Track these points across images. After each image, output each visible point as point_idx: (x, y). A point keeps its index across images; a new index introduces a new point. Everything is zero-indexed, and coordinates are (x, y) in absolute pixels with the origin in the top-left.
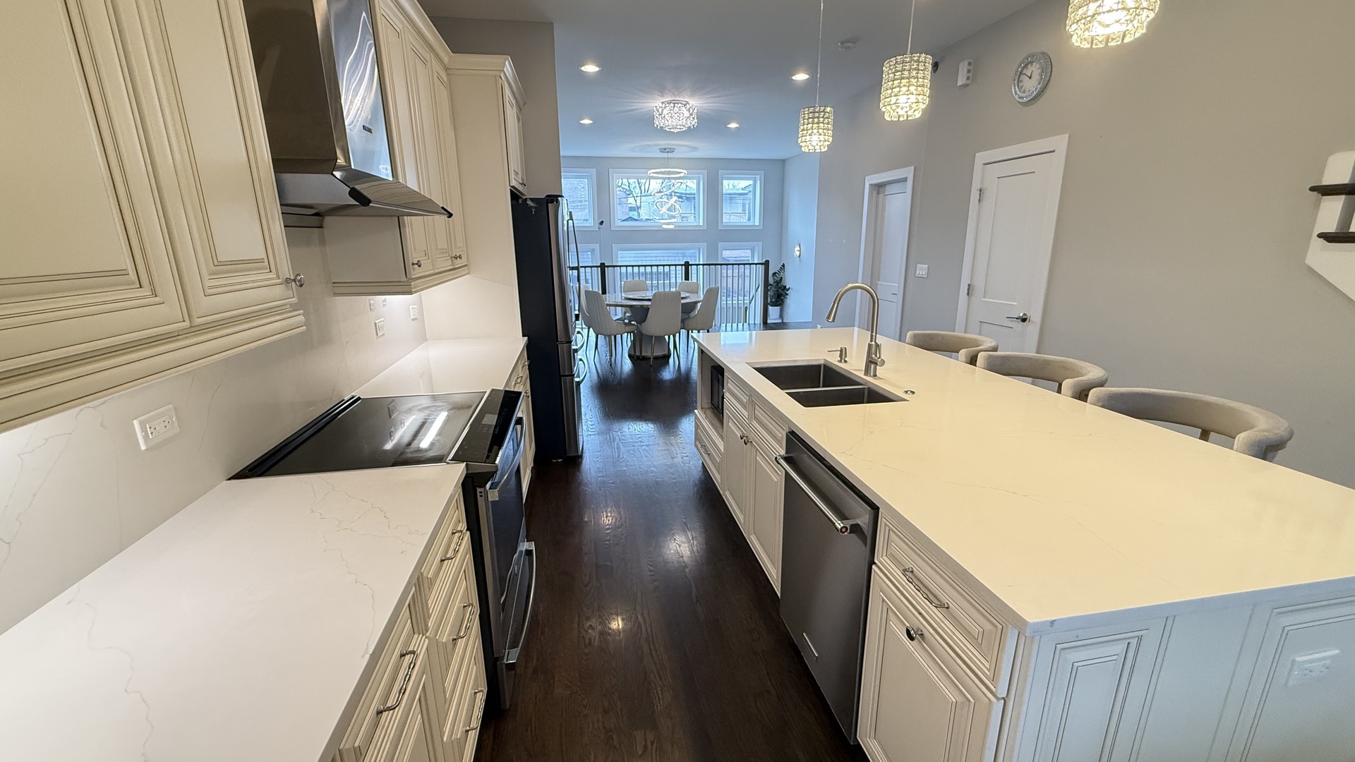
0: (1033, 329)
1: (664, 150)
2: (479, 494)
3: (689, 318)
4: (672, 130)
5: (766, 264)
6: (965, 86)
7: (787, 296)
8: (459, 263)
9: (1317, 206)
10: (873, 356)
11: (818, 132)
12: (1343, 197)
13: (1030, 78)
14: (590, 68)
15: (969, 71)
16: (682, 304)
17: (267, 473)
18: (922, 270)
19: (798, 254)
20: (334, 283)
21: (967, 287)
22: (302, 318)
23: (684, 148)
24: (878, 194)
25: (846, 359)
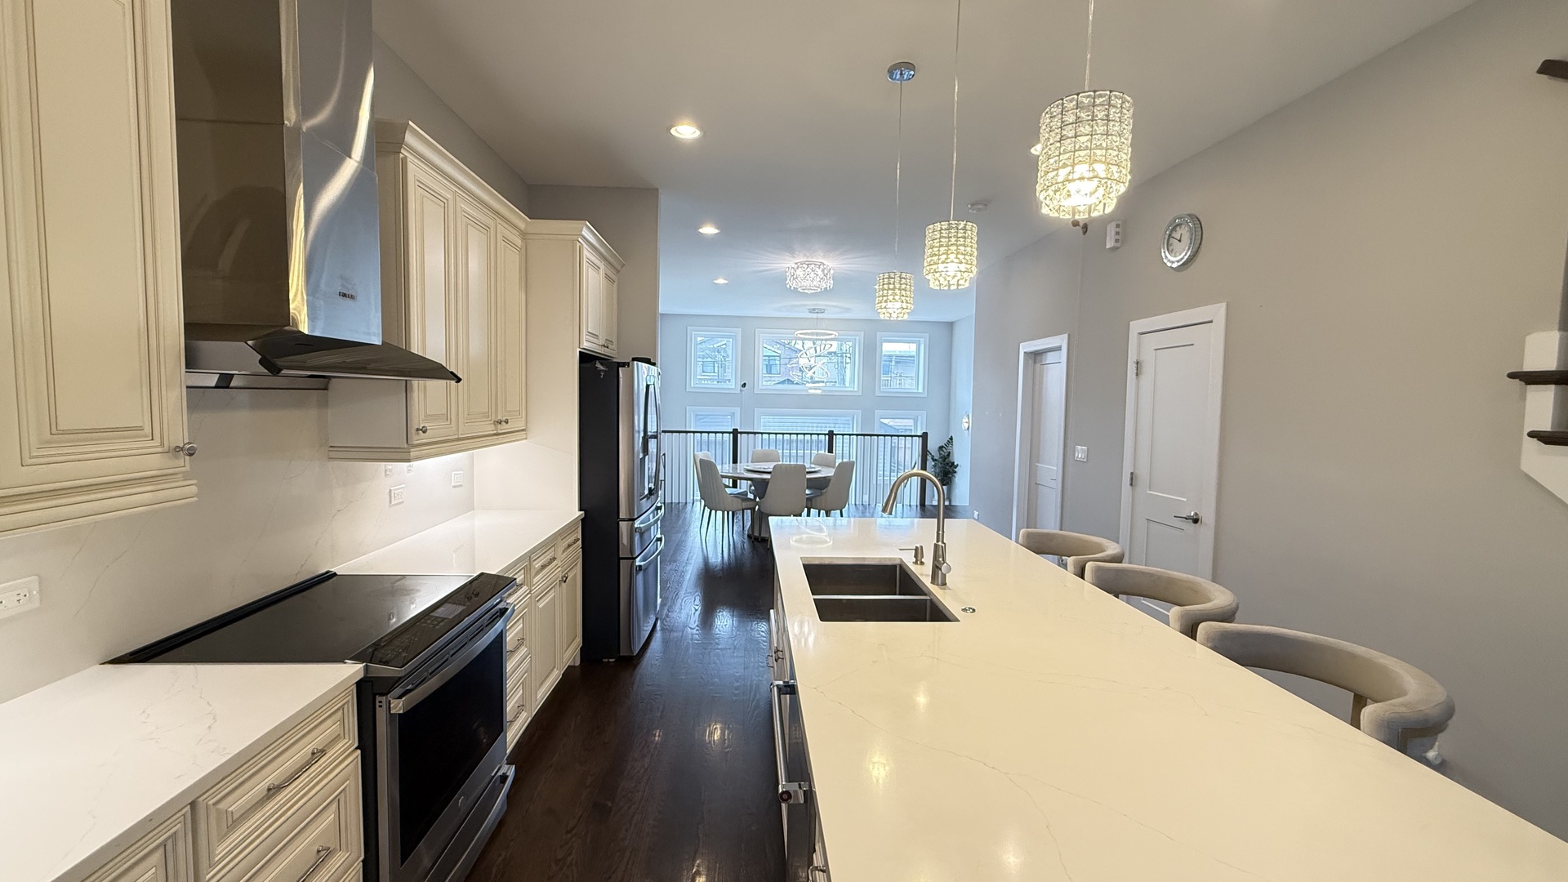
0: (1206, 531)
1: (812, 311)
2: (378, 704)
3: (821, 494)
4: (806, 291)
5: (924, 436)
6: (1114, 249)
7: (956, 475)
8: (504, 428)
9: (1523, 397)
10: (941, 559)
11: (894, 299)
12: (1553, 387)
13: (1180, 241)
14: (709, 230)
15: (1117, 233)
16: (808, 479)
17: (156, 659)
18: (1080, 452)
19: (967, 427)
20: (331, 447)
21: (1129, 476)
22: (194, 489)
23: (834, 308)
24: (1035, 362)
25: (923, 560)
